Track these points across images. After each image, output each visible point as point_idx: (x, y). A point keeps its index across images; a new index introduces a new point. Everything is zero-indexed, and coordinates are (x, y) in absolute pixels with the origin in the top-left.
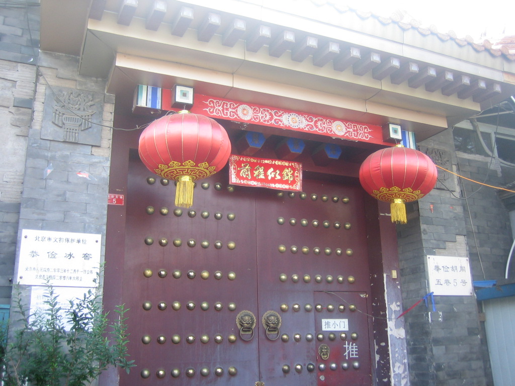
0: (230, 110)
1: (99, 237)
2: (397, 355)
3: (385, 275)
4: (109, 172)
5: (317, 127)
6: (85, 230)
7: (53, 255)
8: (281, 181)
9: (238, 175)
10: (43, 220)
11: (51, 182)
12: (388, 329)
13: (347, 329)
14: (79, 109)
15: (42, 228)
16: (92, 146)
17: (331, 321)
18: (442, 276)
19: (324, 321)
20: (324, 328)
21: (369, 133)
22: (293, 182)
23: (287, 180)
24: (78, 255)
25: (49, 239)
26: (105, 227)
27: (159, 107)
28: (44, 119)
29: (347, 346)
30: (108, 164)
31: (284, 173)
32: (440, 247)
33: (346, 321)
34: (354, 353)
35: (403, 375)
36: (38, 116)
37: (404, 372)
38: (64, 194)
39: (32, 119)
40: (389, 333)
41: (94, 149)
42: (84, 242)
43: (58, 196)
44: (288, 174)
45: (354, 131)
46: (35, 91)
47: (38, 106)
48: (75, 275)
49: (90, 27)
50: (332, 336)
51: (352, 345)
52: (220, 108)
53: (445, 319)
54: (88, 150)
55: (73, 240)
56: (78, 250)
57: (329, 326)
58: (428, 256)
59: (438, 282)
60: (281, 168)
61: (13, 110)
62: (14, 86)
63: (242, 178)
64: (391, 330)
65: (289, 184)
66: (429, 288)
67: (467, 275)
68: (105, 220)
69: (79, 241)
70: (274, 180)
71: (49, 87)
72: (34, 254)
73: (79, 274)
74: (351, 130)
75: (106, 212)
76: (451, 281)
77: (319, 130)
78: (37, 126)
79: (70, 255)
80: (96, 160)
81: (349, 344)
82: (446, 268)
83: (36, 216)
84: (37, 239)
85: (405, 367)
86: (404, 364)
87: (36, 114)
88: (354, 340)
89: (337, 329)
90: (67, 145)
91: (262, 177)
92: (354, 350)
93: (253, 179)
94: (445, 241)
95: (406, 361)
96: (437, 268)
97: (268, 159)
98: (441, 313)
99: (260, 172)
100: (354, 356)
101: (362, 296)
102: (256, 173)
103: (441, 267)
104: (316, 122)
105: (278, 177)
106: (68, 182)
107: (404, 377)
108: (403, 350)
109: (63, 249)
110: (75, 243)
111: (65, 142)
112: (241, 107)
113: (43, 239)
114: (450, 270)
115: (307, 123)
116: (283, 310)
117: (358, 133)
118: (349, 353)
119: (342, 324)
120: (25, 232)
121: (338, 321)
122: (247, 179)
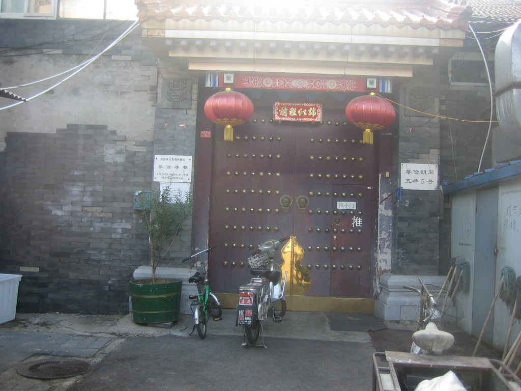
0: (258, 82)
1: (191, 157)
2: (384, 227)
3: (380, 175)
4: (195, 122)
5: (315, 85)
6: (184, 154)
7: (169, 167)
8: (307, 116)
9: (279, 115)
10: (164, 150)
11: (167, 130)
12: (379, 210)
13: (355, 208)
14: (179, 90)
15: (164, 154)
16: (187, 109)
17: (344, 203)
18: (412, 177)
19: (339, 203)
20: (339, 207)
21: (355, 85)
22: (316, 116)
23: (312, 116)
24: (181, 167)
25: (167, 159)
26: (194, 152)
27: (217, 86)
28: (162, 97)
29: (354, 219)
30: (195, 118)
31: (310, 111)
32: (414, 157)
33: (355, 204)
34: (359, 224)
35: (387, 239)
36: (159, 96)
37: (388, 237)
38: (174, 136)
39: (157, 97)
40: (379, 212)
41: (188, 111)
42: (184, 160)
43: (171, 137)
44: (312, 112)
45: (343, 85)
46: (158, 82)
47: (159, 90)
48: (180, 177)
49: (170, 55)
50: (343, 212)
51: (358, 218)
52: (253, 82)
53: (411, 205)
54: (184, 112)
55: (178, 159)
56: (181, 164)
57: (342, 206)
58: (402, 164)
59: (408, 181)
60: (308, 108)
61: (149, 92)
62: (149, 79)
63: (282, 116)
64: (381, 210)
65: (313, 118)
66: (400, 184)
67: (435, 177)
68: (194, 148)
69: (181, 160)
70: (302, 116)
71: (164, 79)
72: (160, 167)
73: (182, 176)
74: (341, 84)
75: (194, 144)
76: (420, 180)
77: (317, 87)
78: (159, 101)
79: (177, 167)
80: (189, 117)
81: (356, 218)
82: (416, 172)
83: (160, 148)
84: (162, 159)
85: (389, 235)
86: (389, 232)
87: (158, 95)
88: (359, 216)
89: (348, 208)
90: (174, 110)
91: (294, 114)
92: (359, 221)
93: (289, 116)
94: (418, 154)
95: (390, 230)
96: (408, 172)
97: (299, 103)
98: (408, 201)
99: (293, 112)
100: (359, 226)
101: (368, 188)
102: (291, 112)
103: (412, 171)
104: (315, 82)
105: (305, 114)
106: (175, 129)
107: (388, 241)
108: (389, 223)
109: (173, 164)
110: (179, 161)
111: (172, 108)
112: (265, 79)
113: (164, 159)
114: (420, 173)
115: (309, 84)
116: (310, 196)
117: (345, 86)
118: (355, 223)
119: (352, 206)
120: (156, 156)
121: (348, 203)
122: (284, 117)
